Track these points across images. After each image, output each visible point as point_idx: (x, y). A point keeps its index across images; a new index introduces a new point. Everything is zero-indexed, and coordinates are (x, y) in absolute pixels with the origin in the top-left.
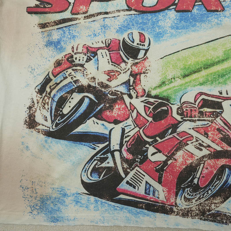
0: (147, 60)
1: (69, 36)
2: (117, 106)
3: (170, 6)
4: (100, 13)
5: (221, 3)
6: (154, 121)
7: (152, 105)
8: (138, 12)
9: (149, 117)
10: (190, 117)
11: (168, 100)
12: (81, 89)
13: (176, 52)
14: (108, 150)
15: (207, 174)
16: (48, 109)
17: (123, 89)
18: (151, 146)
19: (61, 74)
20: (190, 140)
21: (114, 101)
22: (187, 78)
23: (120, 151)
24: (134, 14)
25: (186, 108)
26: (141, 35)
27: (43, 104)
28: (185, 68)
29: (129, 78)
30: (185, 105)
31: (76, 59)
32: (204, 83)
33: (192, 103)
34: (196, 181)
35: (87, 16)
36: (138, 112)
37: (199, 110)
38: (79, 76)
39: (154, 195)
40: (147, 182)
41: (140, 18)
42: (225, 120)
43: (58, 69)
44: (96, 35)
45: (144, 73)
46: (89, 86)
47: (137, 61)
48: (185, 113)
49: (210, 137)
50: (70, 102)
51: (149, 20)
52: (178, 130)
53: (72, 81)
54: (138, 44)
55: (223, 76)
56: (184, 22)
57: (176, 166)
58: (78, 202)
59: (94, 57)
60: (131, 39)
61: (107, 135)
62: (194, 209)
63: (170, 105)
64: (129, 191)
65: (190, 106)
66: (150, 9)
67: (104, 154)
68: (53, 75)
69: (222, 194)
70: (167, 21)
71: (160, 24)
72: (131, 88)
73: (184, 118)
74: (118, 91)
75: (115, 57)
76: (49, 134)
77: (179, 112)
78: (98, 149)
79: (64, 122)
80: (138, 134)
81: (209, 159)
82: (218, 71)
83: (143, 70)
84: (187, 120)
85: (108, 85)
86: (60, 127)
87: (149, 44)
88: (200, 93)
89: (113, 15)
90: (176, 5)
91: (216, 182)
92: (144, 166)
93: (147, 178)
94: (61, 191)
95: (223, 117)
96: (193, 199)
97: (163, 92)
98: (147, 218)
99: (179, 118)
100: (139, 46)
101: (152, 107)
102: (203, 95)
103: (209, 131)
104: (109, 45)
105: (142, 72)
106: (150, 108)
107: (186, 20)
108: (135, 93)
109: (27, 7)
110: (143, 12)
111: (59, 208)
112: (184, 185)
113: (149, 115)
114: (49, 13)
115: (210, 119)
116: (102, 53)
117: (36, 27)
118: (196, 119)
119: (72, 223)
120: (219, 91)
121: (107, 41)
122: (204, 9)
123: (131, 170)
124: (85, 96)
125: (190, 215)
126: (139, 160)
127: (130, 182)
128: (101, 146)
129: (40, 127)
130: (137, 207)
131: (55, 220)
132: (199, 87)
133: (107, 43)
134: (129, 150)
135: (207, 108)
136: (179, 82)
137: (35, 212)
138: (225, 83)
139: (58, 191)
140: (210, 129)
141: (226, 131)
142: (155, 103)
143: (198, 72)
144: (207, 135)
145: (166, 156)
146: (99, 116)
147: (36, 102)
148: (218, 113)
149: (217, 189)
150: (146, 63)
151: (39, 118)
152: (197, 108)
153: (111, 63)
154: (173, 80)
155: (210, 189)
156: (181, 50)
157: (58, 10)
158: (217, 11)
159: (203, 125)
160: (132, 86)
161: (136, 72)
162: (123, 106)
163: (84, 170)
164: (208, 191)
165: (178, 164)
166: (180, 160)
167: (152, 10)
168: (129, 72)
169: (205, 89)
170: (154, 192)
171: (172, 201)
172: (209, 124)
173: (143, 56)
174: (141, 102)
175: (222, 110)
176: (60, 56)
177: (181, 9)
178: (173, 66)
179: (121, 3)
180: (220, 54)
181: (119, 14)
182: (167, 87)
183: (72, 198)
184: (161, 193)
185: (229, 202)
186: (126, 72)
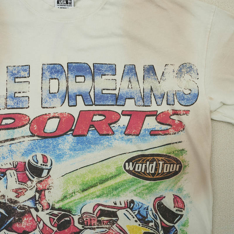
0: (50, 178)
2: (25, 219)
3: (67, 132)
4: (7, 140)
5: (111, 128)
6: (59, 231)
8: (41, 138)
9: (54, 227)
10: (90, 226)
11: (69, 211)
13: (75, 171)
17: (30, 204)
21: (22, 215)
22: (85, 192)
24: (37, 140)
25: (86, 218)
26: (44, 157)
28: (84, 184)
29: (35, 194)
30: (85, 216)
32: (101, 195)
33: (91, 213)
36: (44, 223)
37: (98, 219)
41: (42, 143)
42: (121, 227)
44: (4, 158)
45: (48, 189)
47: (41, 179)
48: (85, 223)
51: (51, 144)
55: (116, 189)
56: (81, 144)
59: (3, 177)
60: (36, 161)
63: (72, 216)
65: (89, 216)
66: (50, 135)
70: (66, 144)
71: (60, 147)
72: (37, 202)
73: (85, 227)
74: (26, 206)
75: (21, 177)
77: (80, 221)
82: (112, 185)
83: (47, 187)
84: (87, 228)
85: (16, 201)
87: (51, 164)
88: (97, 204)
89: (19, 141)
90: (73, 130)
95: (118, 224)
97: (65, 205)
99: (80, 227)
100: (42, 166)
101: (56, 218)
102: (100, 206)
104: (16, 166)
105: (46, 189)
106: (54, 219)
107: (82, 143)
108: (40, 207)
110: (45, 138)
113: (54, 226)
115: (108, 226)
116: (10, 173)
118: (96, 227)
120: (114, 202)
121: (14, 162)
122: (97, 133)
132: (96, 199)
133: (14, 164)
135: (105, 217)
136: (78, 196)
138: (118, 195)
142: (59, 215)
143: (95, 186)
146: (9, 228)
148: (114, 221)
150: (50, 181)
152: (95, 218)
153: (18, 182)
154: (73, 194)
156: (80, 169)
158: (108, 135)
159: (101, 232)
160: (38, 201)
161: (41, 188)
162: (31, 219)
167: (53, 135)
168: (34, 189)
169: (102, 201)
172: (107, 231)
173: (46, 175)
174: (46, 214)
175: (117, 218)
177: (78, 134)
178: (73, 182)
179: (26, 130)
180: (112, 170)
181: (24, 139)
182: (69, 200)
186: (32, 189)
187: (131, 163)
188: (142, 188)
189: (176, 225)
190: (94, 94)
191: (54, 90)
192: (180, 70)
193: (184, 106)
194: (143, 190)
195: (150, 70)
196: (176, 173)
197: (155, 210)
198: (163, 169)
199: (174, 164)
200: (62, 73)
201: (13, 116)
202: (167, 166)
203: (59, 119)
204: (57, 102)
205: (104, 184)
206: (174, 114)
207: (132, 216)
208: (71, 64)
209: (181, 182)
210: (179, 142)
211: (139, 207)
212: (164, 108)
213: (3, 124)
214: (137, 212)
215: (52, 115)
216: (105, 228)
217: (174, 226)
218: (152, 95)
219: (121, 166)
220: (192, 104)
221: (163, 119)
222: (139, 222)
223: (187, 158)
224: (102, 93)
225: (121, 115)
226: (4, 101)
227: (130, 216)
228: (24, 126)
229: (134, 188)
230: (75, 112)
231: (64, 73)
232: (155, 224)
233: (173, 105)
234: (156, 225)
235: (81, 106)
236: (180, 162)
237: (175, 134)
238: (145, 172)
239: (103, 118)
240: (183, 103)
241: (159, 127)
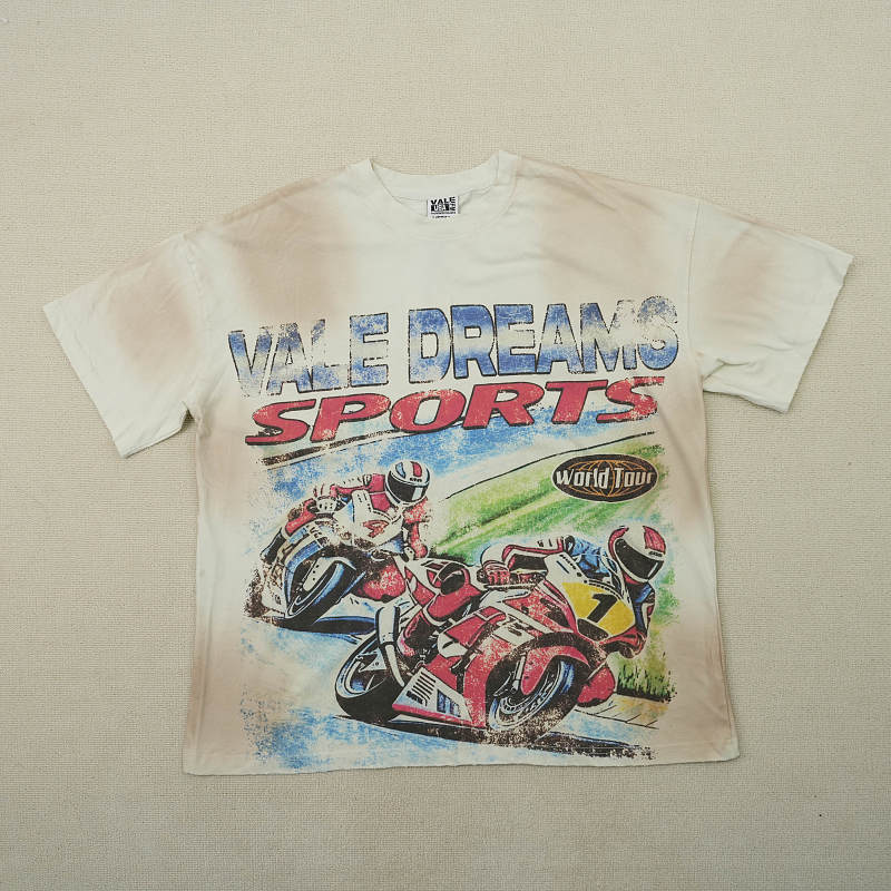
0: (426, 502)
1: (309, 474)
2: (386, 574)
3: (454, 422)
4: (353, 439)
5: (528, 413)
6: (444, 594)
7: (438, 569)
8: (409, 433)
10: (497, 584)
11: (462, 560)
12: (330, 552)
13: (468, 488)
14: (376, 643)
15: (533, 673)
16: (281, 584)
17: (393, 548)
18: (442, 633)
20: (501, 620)
21: (381, 567)
22: (488, 525)
23: (394, 643)
24: (404, 437)
25: (491, 571)
26: (415, 465)
27: (273, 578)
28: (484, 510)
29: (401, 530)
30: (488, 566)
32: (515, 530)
33: (499, 563)
34: (515, 685)
35: (335, 444)
37: (511, 572)
38: (326, 532)
39: (451, 712)
40: (439, 691)
41: (412, 442)
42: (552, 585)
43: (294, 524)
44: (348, 470)
45: (424, 521)
46: (342, 545)
47: (411, 504)
48: (490, 579)
49: (532, 613)
50: (314, 572)
51: (426, 443)
52: (481, 606)
53: (316, 540)
54: (411, 479)
55: (541, 518)
56: (478, 442)
57: (483, 664)
58: (332, 731)
59: (347, 502)
60: (401, 472)
61: (373, 619)
62: (516, 731)
63: (466, 567)
64: (412, 708)
65: (496, 568)
66: (425, 429)
67: (369, 650)
68: (287, 533)
69: (560, 704)
70: (452, 443)
71: (442, 448)
72: (406, 545)
73: (489, 587)
74: (386, 551)
75: (378, 501)
76: (284, 624)
77: (481, 577)
78: (360, 643)
79: (306, 603)
80: (420, 616)
81: (533, 647)
82: (534, 512)
83: (421, 517)
84: (494, 588)
85: (370, 542)
86: (299, 611)
87: (428, 479)
88: (509, 546)
89: (372, 439)
90: (463, 419)
91: (547, 684)
93: (439, 685)
94: (304, 715)
95: (548, 581)
96: (515, 714)
97: (454, 548)
98: (443, 751)
99: (481, 586)
100: (413, 482)
101: (438, 572)
102: (514, 548)
103: (529, 604)
104: (369, 483)
105: (421, 521)
107: (480, 440)
108: (411, 552)
109: (247, 437)
110: (417, 433)
111: (303, 744)
112: (498, 693)
114: (279, 443)
115: (529, 585)
116: (358, 496)
117: (260, 463)
118: (508, 586)
119: (324, 768)
120: (538, 542)
121: (365, 477)
122: (505, 423)
123: (414, 674)
124: (335, 562)
125: (511, 742)
126: (424, 656)
127: (413, 692)
128: (365, 637)
129: (270, 614)
130: (427, 734)
131: (298, 763)
132: (507, 537)
133: (365, 481)
134: (407, 642)
135: (523, 568)
136: (476, 531)
137: (265, 753)
138: (545, 529)
139: (301, 714)
140: (529, 601)
141: (555, 602)
143: (503, 515)
144: (527, 610)
145: (466, 647)
146: (359, 590)
147: (262, 575)
148: (540, 575)
149: (551, 696)
150: (426, 507)
151: (267, 601)
152: (507, 570)
153: (372, 510)
154: (467, 529)
155: (539, 697)
156: (477, 484)
157: (292, 437)
158: (525, 424)
159: (518, 595)
160: (407, 542)
161: (412, 520)
162: (395, 573)
163: (340, 677)
164: (536, 701)
165: (486, 659)
166: (489, 652)
167: (430, 428)
168: (401, 521)
169: (516, 540)
170: (452, 708)
171: (481, 720)
172: (527, 593)
173: (420, 496)
175: (546, 571)
176: (296, 504)
177: (472, 424)
178: (465, 507)
179: (383, 421)
180: (534, 486)
181: (380, 437)
182: (460, 540)
183: (323, 725)
184: (463, 709)
185: (572, 716)
186: (396, 521)
187: (565, 472)
188: (587, 516)
189: (651, 582)
190: (498, 357)
191: (429, 351)
192: (644, 310)
193: (655, 369)
194: (589, 519)
195: (592, 311)
196: (646, 488)
197: (612, 554)
198: (622, 480)
199: (641, 472)
200: (442, 324)
201: (361, 399)
202: (630, 475)
203: (439, 401)
204: (435, 371)
205: (520, 510)
206: (636, 386)
207: (571, 565)
208: (456, 308)
209: (656, 503)
210: (649, 433)
211: (584, 548)
212: (619, 375)
213: (345, 411)
214: (579, 557)
215: (426, 395)
216: (524, 588)
217: (647, 583)
218: (598, 354)
219: (549, 478)
220: (668, 366)
221: (617, 393)
223: (665, 461)
224: (511, 354)
225: (545, 390)
226: (347, 374)
227: (568, 567)
228: (380, 414)
229: (573, 515)
230: (466, 388)
231: (446, 324)
232: (613, 579)
233: (634, 369)
234: (616, 581)
235: (476, 376)
236: (653, 468)
237: (641, 419)
238: (591, 486)
239: (514, 395)
240: (651, 364)
241: (612, 408)
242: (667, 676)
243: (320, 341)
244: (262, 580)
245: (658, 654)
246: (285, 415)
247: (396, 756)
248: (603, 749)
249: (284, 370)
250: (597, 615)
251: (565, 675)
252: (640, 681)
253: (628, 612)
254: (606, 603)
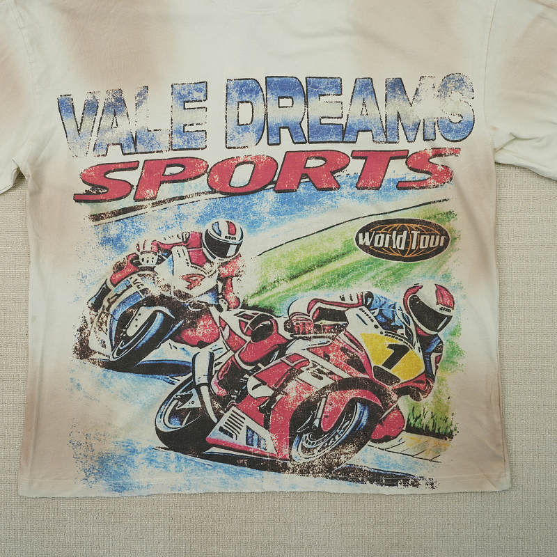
0: (240, 258)
1: (133, 230)
2: (202, 323)
3: (267, 186)
4: (174, 199)
5: (335, 179)
6: (254, 341)
7: (249, 319)
8: (225, 195)
9: (247, 335)
10: (302, 334)
11: (271, 311)
12: (151, 302)
13: (278, 246)
14: (192, 385)
15: (332, 413)
16: (107, 330)
17: (208, 299)
18: (252, 377)
19: (123, 282)
20: (305, 366)
21: (197, 316)
22: (295, 280)
23: (209, 385)
24: (220, 198)
25: (297, 322)
26: (230, 225)
27: (99, 324)
28: (292, 267)
29: (216, 283)
30: (294, 318)
31: (143, 260)
32: (319, 285)
33: (304, 314)
34: (316, 423)
35: (156, 203)
36: (230, 329)
37: (315, 323)
38: (147, 283)
39: (259, 446)
40: (248, 427)
41: (227, 202)
42: (352, 335)
43: (119, 276)
44: (168, 227)
45: (237, 276)
46: (162, 296)
47: (226, 260)
48: (296, 329)
49: (332, 360)
50: (137, 320)
51: (240, 204)
52: (287, 352)
53: (138, 290)
54: (226, 237)
55: (344, 275)
56: (288, 205)
57: (288, 403)
58: (152, 460)
59: (167, 257)
60: (217, 231)
61: (190, 363)
62: (316, 463)
63: (275, 318)
64: (224, 442)
65: (302, 319)
66: (239, 191)
67: (186, 390)
68: (112, 284)
69: (355, 440)
70: (264, 205)
71: (255, 210)
72: (220, 297)
73: (295, 336)
74: (202, 302)
75: (195, 256)
76: (108, 365)
77: (288, 327)
78: (178, 384)
79: (129, 347)
80: (232, 361)
81: (333, 390)
82: (337, 269)
83: (235, 272)
84: (299, 337)
85: (188, 294)
86: (123, 354)
87: (242, 237)
88: (314, 299)
89: (191, 200)
90: (275, 183)
91: (344, 423)
92: (244, 404)
93: (248, 422)
94: (127, 446)
95: (348, 332)
96: (315, 448)
97: (264, 301)
98: (250, 480)
99: (287, 335)
100: (228, 240)
101: (249, 322)
102: (318, 302)
103: (330, 353)
104: (187, 239)
105: (234, 275)
106: (247, 323)
107: (290, 202)
108: (225, 303)
109: (75, 194)
110: (232, 195)
111: (125, 471)
112: (300, 430)
114: (105, 201)
115: (331, 335)
116: (178, 251)
117: (87, 219)
118: (312, 335)
119: (144, 492)
120: (340, 297)
121: (184, 234)
122: (313, 187)
123: (225, 412)
124: (157, 311)
125: (311, 472)
126: (235, 396)
127: (225, 428)
128: (182, 379)
129: (96, 356)
130: (236, 464)
131: (121, 488)
132: (312, 291)
133: (184, 237)
134: (220, 383)
135: (326, 320)
136: (285, 286)
137: (92, 479)
138: (347, 285)
139: (123, 446)
140: (331, 349)
141: (353, 351)
143: (310, 271)
144: (328, 357)
145: (273, 389)
146: (177, 337)
147: (89, 322)
148: (341, 326)
149: (348, 433)
150: (239, 263)
151: (94, 344)
152: (311, 321)
153: (190, 264)
154: (276, 284)
155: (337, 433)
156: (286, 243)
157: (116, 196)
158: (331, 189)
159: (321, 344)
160: (221, 294)
161: (226, 274)
162: (211, 322)
163: (160, 413)
164: (334, 437)
165: (290, 400)
166: (293, 394)
167: (244, 191)
168: (216, 276)
169: (320, 294)
170: (259, 441)
171: (285, 453)
172: (329, 342)
173: (234, 253)
175: (346, 322)
176: (121, 258)
177: (282, 188)
178: (275, 264)
179: (201, 183)
180: (338, 246)
181: (198, 198)
182: (269, 293)
183: (143, 455)
184: (269, 443)
185: (366, 451)
186: (211, 275)
187: (367, 234)
188: (385, 274)
189: (440, 334)
190: (308, 126)
191: (245, 118)
192: (444, 86)
193: (452, 141)
194: (387, 277)
195: (397, 86)
196: (439, 250)
197: (407, 309)
198: (418, 243)
199: (436, 235)
200: (257, 93)
201: (181, 162)
202: (425, 238)
203: (253, 166)
204: (250, 138)
205: (325, 267)
206: (434, 156)
207: (370, 317)
208: (271, 79)
209: (447, 263)
210: (444, 200)
211: (381, 303)
212: (419, 146)
213: (166, 173)
214: (377, 312)
215: (242, 160)
216: (327, 337)
217: (436, 335)
218: (400, 126)
219: (352, 239)
220: (465, 138)
221: (417, 163)
222: (380, 329)
223: (457, 225)
224: (321, 124)
225: (351, 158)
226: (168, 138)
227: (366, 319)
228: (199, 176)
229: (373, 273)
230: (278, 154)
231: (261, 94)
232: (406, 331)
233: (433, 140)
234: (409, 333)
235: (287, 144)
236: (446, 232)
237: (437, 187)
238: (390, 247)
239: (322, 162)
240: (449, 136)
241: (411, 176)
242: (450, 417)
243: (143, 107)
244: (90, 325)
245: (443, 398)
246: (110, 175)
247: (208, 483)
248: (392, 479)
249: (110, 133)
250: (391, 362)
251: (361, 415)
252: (426, 421)
253: (419, 360)
254: (399, 352)
